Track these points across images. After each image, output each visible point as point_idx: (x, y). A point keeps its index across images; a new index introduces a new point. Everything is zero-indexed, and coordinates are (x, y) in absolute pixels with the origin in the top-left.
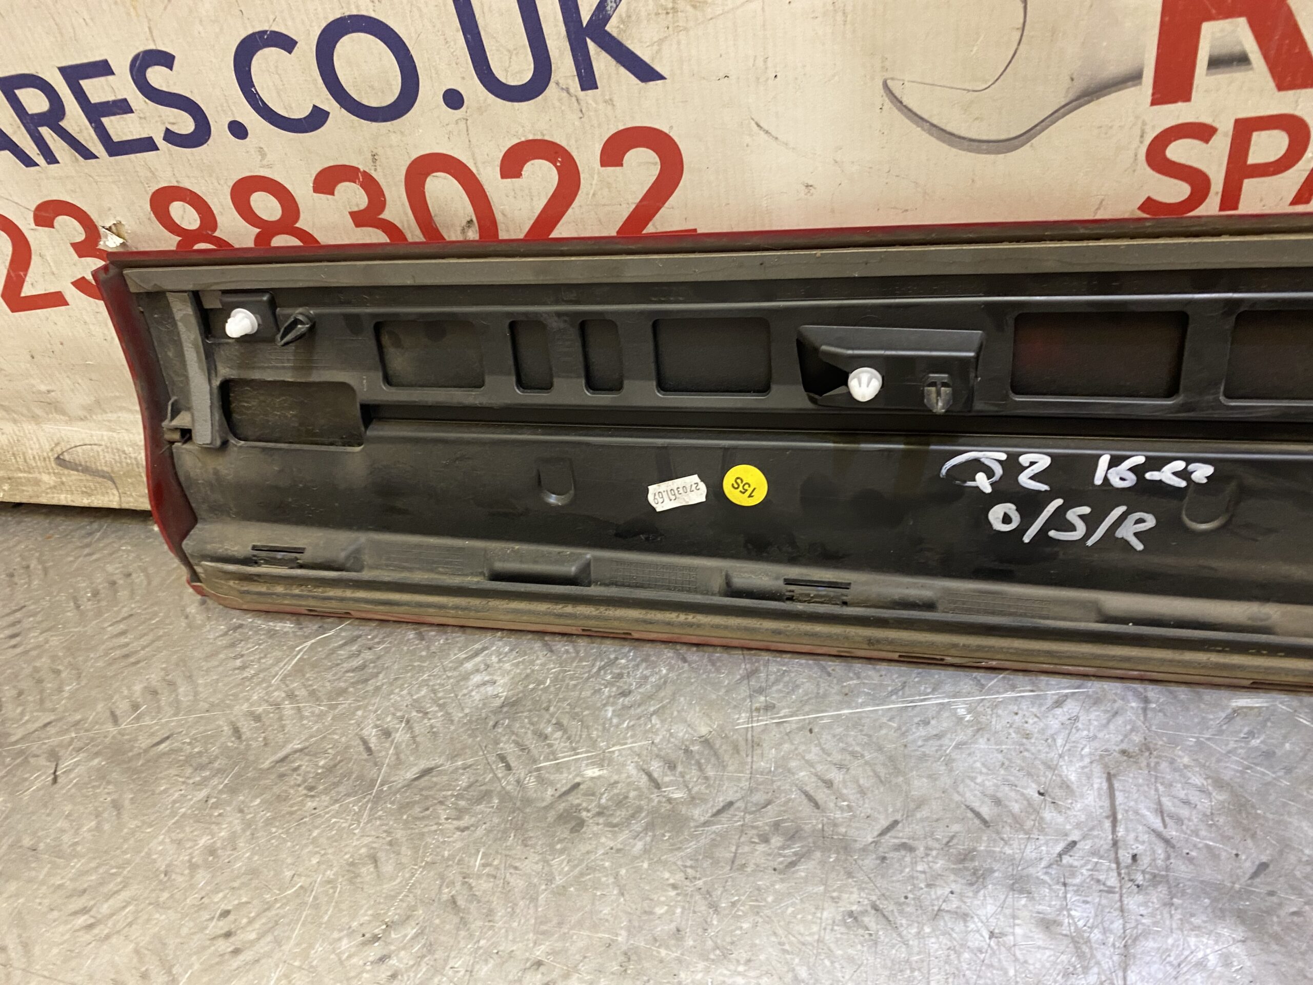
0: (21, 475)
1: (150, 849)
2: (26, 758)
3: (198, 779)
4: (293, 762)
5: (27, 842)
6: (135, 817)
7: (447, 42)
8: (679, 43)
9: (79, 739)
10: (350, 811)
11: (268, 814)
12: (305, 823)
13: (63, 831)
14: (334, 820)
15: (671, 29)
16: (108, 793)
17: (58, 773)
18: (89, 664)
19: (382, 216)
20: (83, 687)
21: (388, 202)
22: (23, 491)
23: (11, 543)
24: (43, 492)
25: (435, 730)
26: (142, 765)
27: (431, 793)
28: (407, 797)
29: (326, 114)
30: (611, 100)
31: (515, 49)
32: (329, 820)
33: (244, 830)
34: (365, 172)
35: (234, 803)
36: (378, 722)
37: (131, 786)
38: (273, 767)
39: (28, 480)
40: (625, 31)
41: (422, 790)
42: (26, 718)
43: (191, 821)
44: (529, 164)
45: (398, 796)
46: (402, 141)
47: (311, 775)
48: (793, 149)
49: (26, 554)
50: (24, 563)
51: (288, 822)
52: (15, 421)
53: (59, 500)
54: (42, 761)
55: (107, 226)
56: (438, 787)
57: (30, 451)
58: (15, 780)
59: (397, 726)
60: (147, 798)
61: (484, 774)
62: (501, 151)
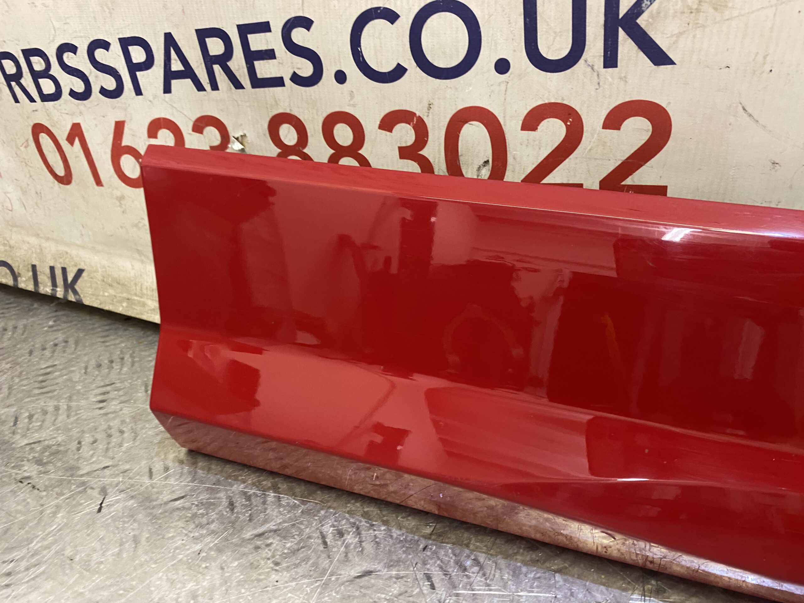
0: (136, 298)
1: (150, 581)
2: (85, 489)
3: (197, 534)
4: (268, 538)
5: (68, 552)
6: (146, 553)
7: (510, 23)
8: (694, 37)
9: (124, 483)
10: (303, 591)
11: (242, 577)
12: (268, 591)
13: (94, 550)
14: (290, 595)
15: (690, 25)
16: (133, 529)
17: (103, 505)
18: (144, 431)
19: (421, 153)
20: (137, 446)
21: (429, 142)
22: (135, 309)
23: (117, 342)
24: (145, 312)
25: (377, 540)
26: (161, 514)
27: (368, 592)
28: (349, 591)
29: (405, 70)
30: (625, 77)
31: (560, 32)
32: (286, 594)
33: (221, 585)
34: (419, 117)
35: (218, 561)
36: (336, 523)
37: (150, 528)
38: (252, 539)
39: (139, 302)
40: (652, 24)
41: (361, 587)
42: (94, 459)
43: (185, 567)
44: (546, 121)
45: (342, 588)
46: (454, 95)
47: (279, 553)
48: (770, 131)
49: (124, 350)
50: (121, 356)
51: (255, 587)
52: (142, 262)
53: (154, 319)
54: (95, 493)
55: (236, 136)
56: (374, 588)
57: (146, 283)
58: (74, 502)
59: (350, 530)
60: (159, 539)
61: (412, 587)
62: (526, 109)
